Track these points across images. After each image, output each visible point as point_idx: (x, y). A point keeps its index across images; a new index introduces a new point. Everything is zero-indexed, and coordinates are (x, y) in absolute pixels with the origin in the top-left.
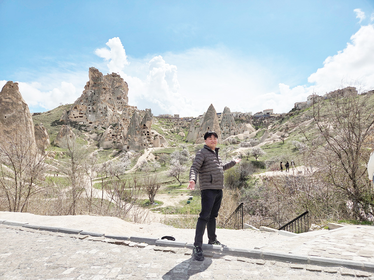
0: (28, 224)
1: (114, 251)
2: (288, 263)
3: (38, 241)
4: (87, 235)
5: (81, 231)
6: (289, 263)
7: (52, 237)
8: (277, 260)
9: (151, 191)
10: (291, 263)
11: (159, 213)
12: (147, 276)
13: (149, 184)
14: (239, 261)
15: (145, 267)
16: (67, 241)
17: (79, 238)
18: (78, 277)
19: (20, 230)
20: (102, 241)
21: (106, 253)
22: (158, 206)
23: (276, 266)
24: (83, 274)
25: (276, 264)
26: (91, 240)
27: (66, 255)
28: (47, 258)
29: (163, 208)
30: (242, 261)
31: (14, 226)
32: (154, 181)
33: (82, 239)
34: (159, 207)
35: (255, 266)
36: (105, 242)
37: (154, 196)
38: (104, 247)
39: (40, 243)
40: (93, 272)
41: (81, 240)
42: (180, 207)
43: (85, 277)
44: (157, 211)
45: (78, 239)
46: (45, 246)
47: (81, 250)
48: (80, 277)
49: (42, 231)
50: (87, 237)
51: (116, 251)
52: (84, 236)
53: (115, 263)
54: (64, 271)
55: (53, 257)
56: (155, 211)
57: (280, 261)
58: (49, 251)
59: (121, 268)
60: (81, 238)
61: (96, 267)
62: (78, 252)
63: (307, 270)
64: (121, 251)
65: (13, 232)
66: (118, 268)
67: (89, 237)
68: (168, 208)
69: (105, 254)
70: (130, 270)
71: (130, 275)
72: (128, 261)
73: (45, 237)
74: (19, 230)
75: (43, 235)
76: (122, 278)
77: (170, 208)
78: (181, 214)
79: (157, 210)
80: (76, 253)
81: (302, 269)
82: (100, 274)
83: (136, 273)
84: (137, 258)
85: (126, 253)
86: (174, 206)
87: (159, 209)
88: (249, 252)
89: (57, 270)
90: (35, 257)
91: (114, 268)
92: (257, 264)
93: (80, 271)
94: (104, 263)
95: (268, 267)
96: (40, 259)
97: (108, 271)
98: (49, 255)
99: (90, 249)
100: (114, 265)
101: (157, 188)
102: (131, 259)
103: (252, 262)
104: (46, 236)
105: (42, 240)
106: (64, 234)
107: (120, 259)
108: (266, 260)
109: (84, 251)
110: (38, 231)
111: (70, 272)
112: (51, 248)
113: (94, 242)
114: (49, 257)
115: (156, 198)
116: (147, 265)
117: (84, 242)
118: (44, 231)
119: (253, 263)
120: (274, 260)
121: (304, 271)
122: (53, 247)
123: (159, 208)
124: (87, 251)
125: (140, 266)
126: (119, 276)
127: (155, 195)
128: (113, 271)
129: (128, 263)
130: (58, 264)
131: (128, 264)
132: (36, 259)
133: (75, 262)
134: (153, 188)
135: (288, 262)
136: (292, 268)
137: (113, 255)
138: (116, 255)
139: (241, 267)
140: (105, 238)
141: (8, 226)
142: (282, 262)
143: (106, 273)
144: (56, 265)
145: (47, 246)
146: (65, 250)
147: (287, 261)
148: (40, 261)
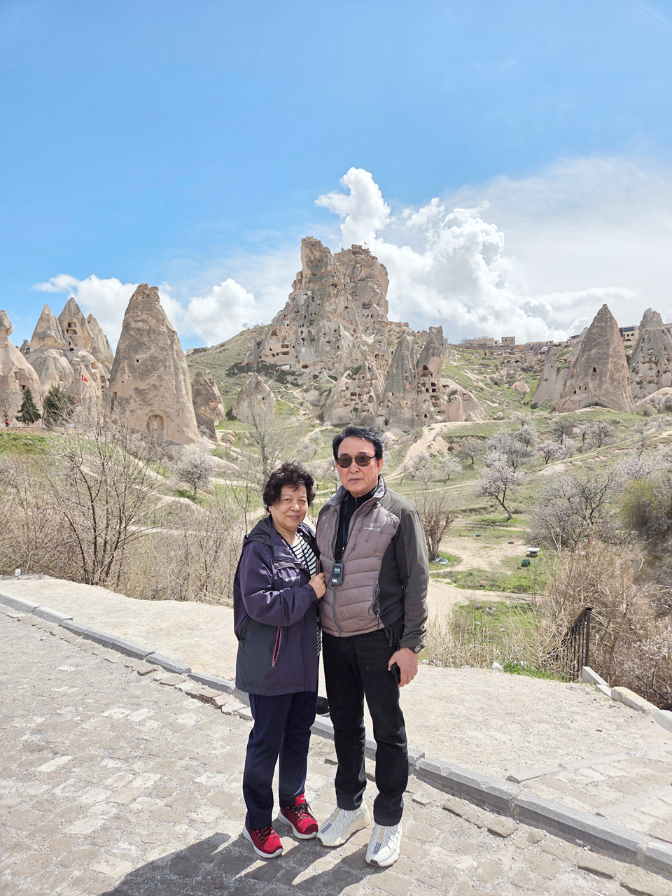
0: (71, 619)
1: (180, 721)
2: (579, 845)
3: (59, 668)
4: (155, 667)
5: (150, 654)
6: (584, 846)
7: (94, 659)
8: (551, 829)
9: (430, 530)
10: (585, 848)
11: (448, 583)
12: (194, 816)
13: (426, 511)
14: (446, 812)
15: (211, 782)
16: (112, 674)
17: (138, 673)
18: (58, 785)
19: (51, 633)
20: (176, 688)
21: (160, 726)
22: (447, 566)
23: (539, 849)
24: (72, 780)
25: (542, 842)
26: (155, 680)
27: (79, 718)
28: (39, 720)
29: (458, 573)
30: (454, 813)
31: (48, 623)
32: (438, 505)
33: (142, 675)
34: (449, 569)
35: (481, 838)
36: (180, 690)
37: (438, 542)
38: (168, 707)
39: (60, 676)
40: (95, 776)
41: (139, 677)
42: (501, 573)
43: (73, 789)
44: (444, 578)
45: (136, 672)
46: (61, 683)
47: (119, 707)
48: (62, 786)
49: (87, 641)
50: (155, 670)
51: (186, 721)
52: (150, 667)
53: (158, 760)
54: (47, 760)
55: (54, 717)
56: (439, 579)
57: (561, 833)
58: (60, 699)
59: (159, 776)
60: (142, 672)
61: (111, 764)
62: (106, 714)
63: (622, 885)
64: (194, 723)
65: (37, 636)
66: (151, 775)
67: (159, 672)
68: (471, 574)
69: (155, 729)
70: (175, 785)
71: (161, 803)
72: (187, 759)
73: (83, 658)
74: (48, 634)
75: (82, 651)
76: (140, 808)
77: (476, 573)
78: (504, 591)
79: (445, 576)
80: (102, 715)
81: (610, 877)
82: (106, 788)
83: (176, 800)
84: (213, 752)
85: (201, 732)
86: (488, 570)
87: (449, 575)
88: (484, 788)
89: (36, 755)
90: (22, 712)
91: (146, 774)
92: (490, 831)
93: (73, 770)
94: (136, 754)
95: (511, 848)
96: (26, 722)
97: (127, 780)
98: (51, 711)
99: (137, 706)
100: (151, 764)
101: (447, 522)
102: (199, 750)
103: (478, 823)
104: (85, 654)
105: (71, 665)
106: (120, 654)
107: (176, 749)
108: (521, 821)
109: (123, 710)
110: (79, 640)
111: (53, 768)
112: (69, 692)
113: (160, 687)
114: (48, 716)
115: (443, 548)
116: (220, 778)
117: (143, 683)
118: (90, 641)
119: (479, 828)
120: (542, 829)
121: (613, 886)
122: (75, 689)
123: (450, 572)
124: (127, 712)
125: (201, 779)
126: (139, 800)
127: (440, 539)
128: (138, 782)
129: (183, 763)
130: (49, 740)
131: (182, 767)
132: (19, 719)
133: (83, 739)
134: (437, 522)
135: (582, 842)
136: (580, 867)
137: (171, 733)
138: (176, 735)
139: (437, 832)
140: (188, 679)
141: (38, 620)
142: (565, 839)
143: (121, 784)
144: (43, 743)
145: (66, 685)
146: (91, 701)
147: (578, 841)
148: (24, 724)
